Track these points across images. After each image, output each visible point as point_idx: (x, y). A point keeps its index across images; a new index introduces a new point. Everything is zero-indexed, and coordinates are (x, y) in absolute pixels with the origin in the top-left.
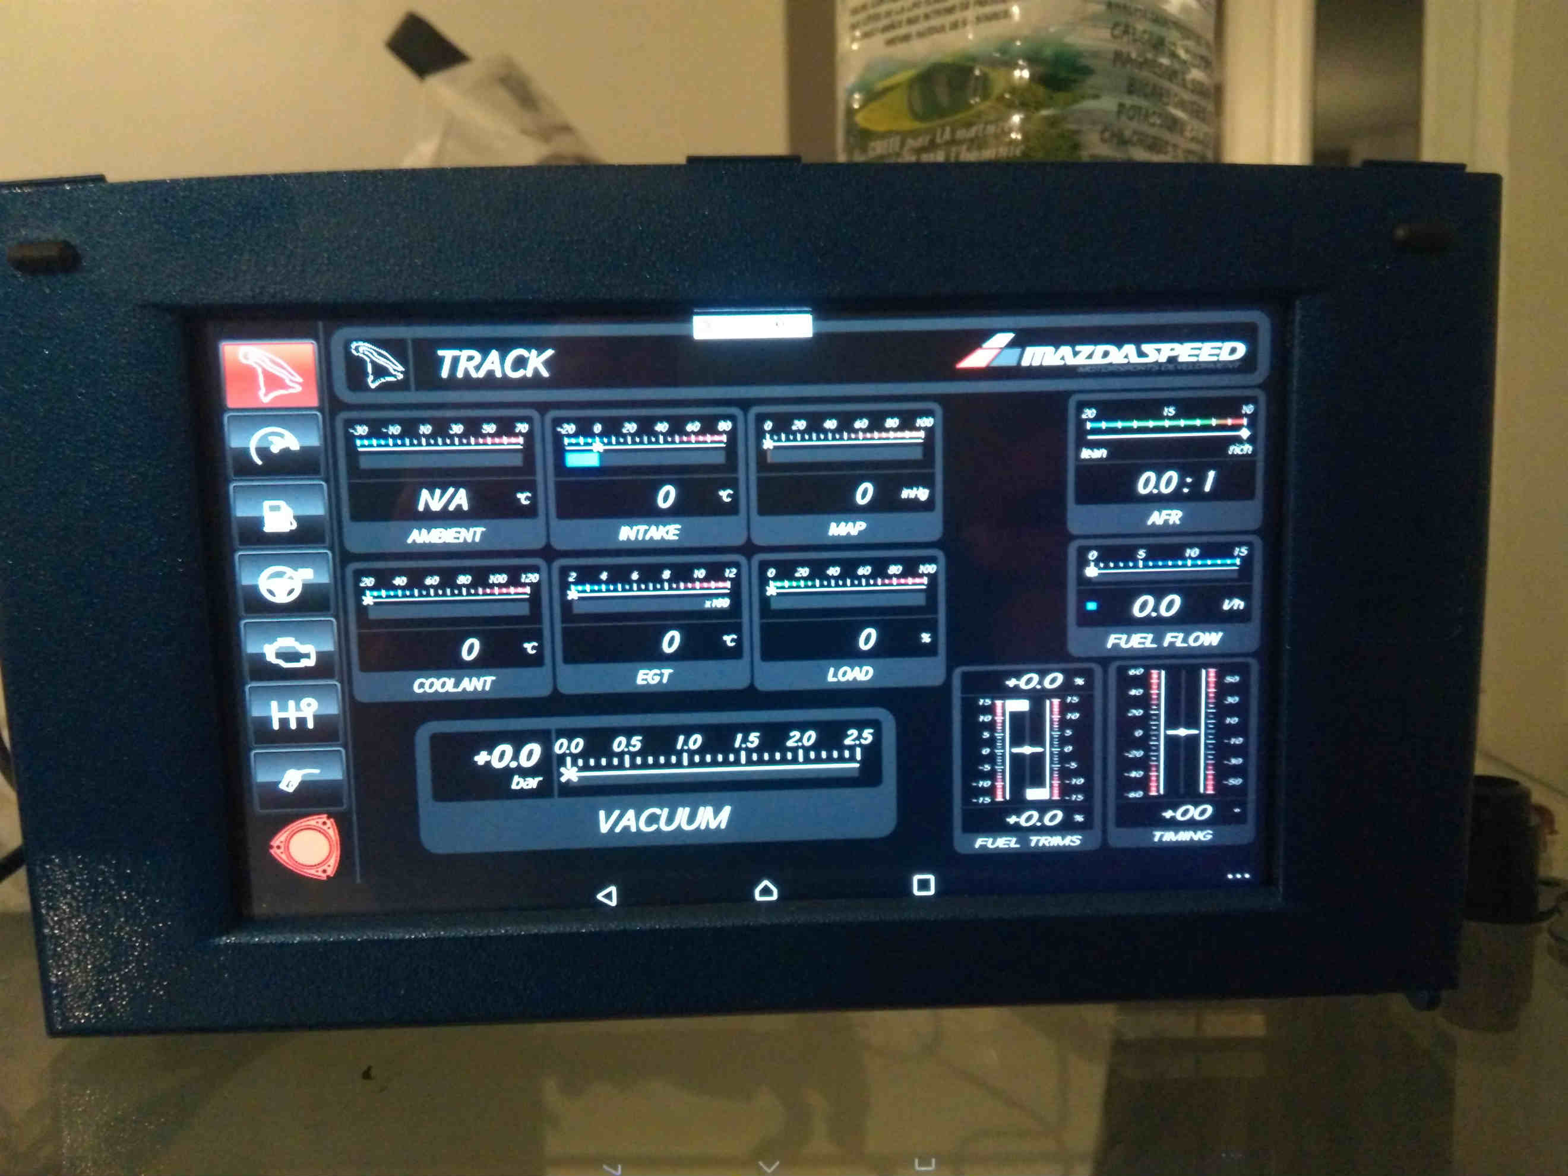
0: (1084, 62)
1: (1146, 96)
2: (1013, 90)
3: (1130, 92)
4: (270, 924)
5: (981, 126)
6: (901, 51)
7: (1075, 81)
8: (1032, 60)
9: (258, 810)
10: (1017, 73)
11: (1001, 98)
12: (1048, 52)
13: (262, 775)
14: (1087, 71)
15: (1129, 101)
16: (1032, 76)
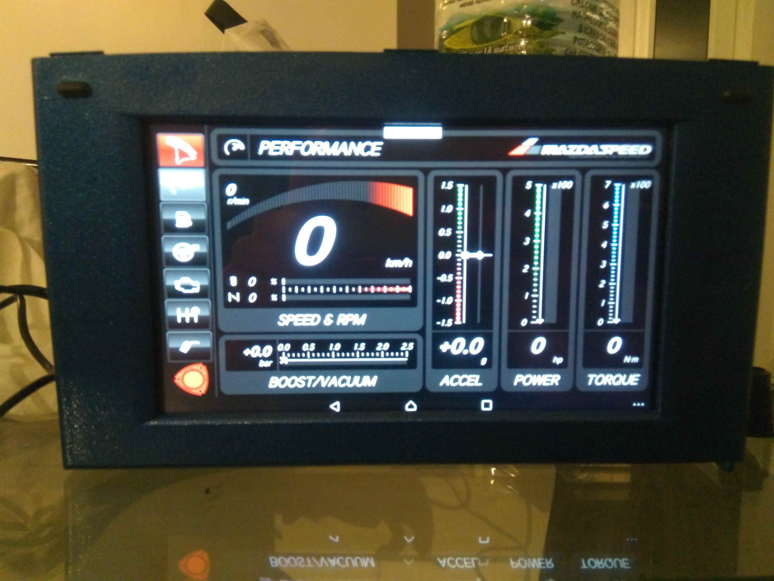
0: (558, 16)
1: (587, 34)
2: (523, 29)
3: (580, 31)
4: (174, 416)
5: (507, 47)
6: (468, 10)
7: (553, 25)
8: (533, 14)
9: (169, 360)
10: (524, 22)
11: (516, 33)
12: (541, 10)
13: (172, 344)
14: (560, 20)
15: (580, 36)
16: (532, 23)
